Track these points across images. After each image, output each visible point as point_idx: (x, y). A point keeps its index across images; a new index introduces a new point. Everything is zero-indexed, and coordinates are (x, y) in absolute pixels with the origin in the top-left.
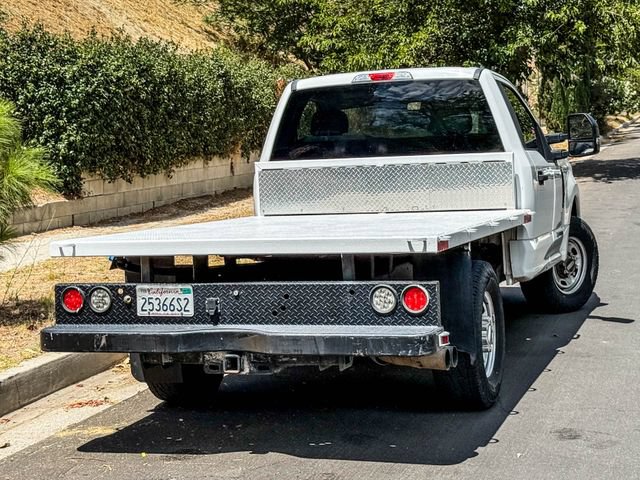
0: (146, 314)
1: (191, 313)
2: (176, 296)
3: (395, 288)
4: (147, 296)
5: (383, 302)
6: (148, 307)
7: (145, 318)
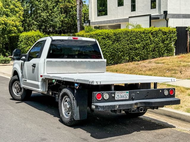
0: (117, 99)
1: (128, 98)
2: (125, 94)
3: (168, 90)
4: (118, 94)
5: (166, 93)
6: (118, 97)
7: (117, 100)
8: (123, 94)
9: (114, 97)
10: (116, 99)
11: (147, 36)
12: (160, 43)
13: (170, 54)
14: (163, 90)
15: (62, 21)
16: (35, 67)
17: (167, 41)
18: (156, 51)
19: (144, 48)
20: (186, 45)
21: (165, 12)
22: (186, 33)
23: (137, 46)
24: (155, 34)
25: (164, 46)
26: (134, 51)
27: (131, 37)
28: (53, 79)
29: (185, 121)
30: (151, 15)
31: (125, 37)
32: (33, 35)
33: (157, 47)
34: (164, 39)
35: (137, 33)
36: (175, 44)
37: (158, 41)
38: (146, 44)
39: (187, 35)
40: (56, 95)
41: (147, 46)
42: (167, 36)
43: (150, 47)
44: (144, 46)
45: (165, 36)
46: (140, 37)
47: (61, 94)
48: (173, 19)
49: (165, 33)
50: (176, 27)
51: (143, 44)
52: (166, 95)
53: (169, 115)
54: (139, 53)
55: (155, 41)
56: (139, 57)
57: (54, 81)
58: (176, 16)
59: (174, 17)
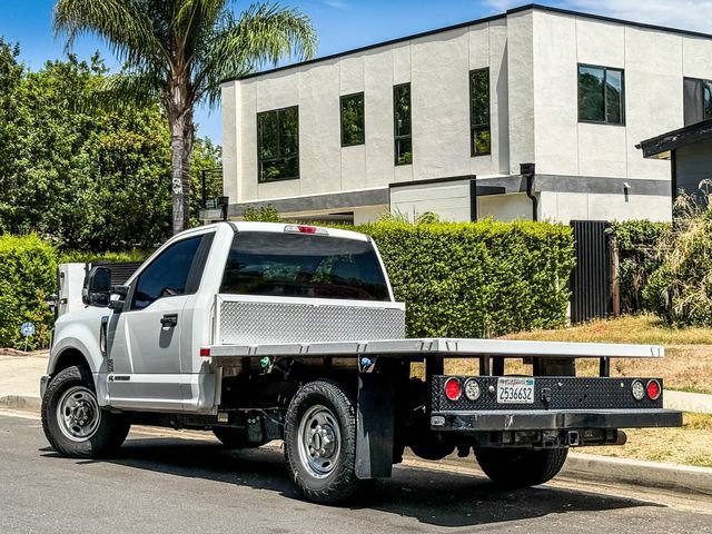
0: (502, 401)
1: (532, 401)
2: (524, 386)
3: (643, 381)
4: (504, 386)
5: (638, 392)
6: (504, 395)
7: (502, 404)
8: (520, 386)
9: (493, 395)
10: (499, 400)
11: (471, 249)
12: (517, 277)
13: (552, 319)
14: (628, 382)
15: (107, 204)
16: (174, 324)
17: (543, 273)
18: (503, 307)
19: (461, 294)
20: (609, 288)
21: (528, 170)
22: (607, 245)
23: (436, 286)
24: (499, 244)
25: (533, 290)
26: (428, 304)
27: (416, 254)
28: (263, 357)
29: (689, 493)
30: (474, 177)
31: (395, 254)
32: (14, 251)
33: (508, 293)
34: (533, 265)
35: (438, 240)
36: (571, 285)
37: (513, 270)
38: (469, 282)
39: (608, 250)
40: (249, 421)
41: (473, 288)
42: (543, 255)
43: (485, 293)
44: (463, 286)
45: (536, 252)
46: (449, 254)
47: (295, 402)
48: (553, 194)
49: (533, 243)
50: (572, 223)
51: (460, 280)
52: (638, 397)
53: (634, 477)
54: (442, 315)
55: (500, 269)
56: (443, 328)
57: (266, 361)
58: (564, 183)
59: (558, 185)
